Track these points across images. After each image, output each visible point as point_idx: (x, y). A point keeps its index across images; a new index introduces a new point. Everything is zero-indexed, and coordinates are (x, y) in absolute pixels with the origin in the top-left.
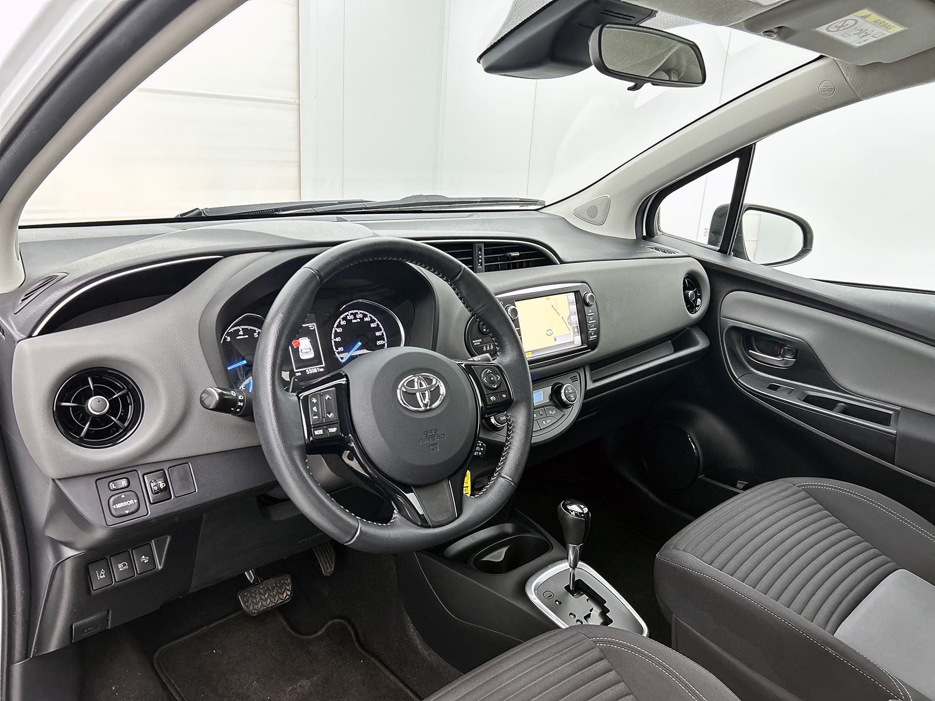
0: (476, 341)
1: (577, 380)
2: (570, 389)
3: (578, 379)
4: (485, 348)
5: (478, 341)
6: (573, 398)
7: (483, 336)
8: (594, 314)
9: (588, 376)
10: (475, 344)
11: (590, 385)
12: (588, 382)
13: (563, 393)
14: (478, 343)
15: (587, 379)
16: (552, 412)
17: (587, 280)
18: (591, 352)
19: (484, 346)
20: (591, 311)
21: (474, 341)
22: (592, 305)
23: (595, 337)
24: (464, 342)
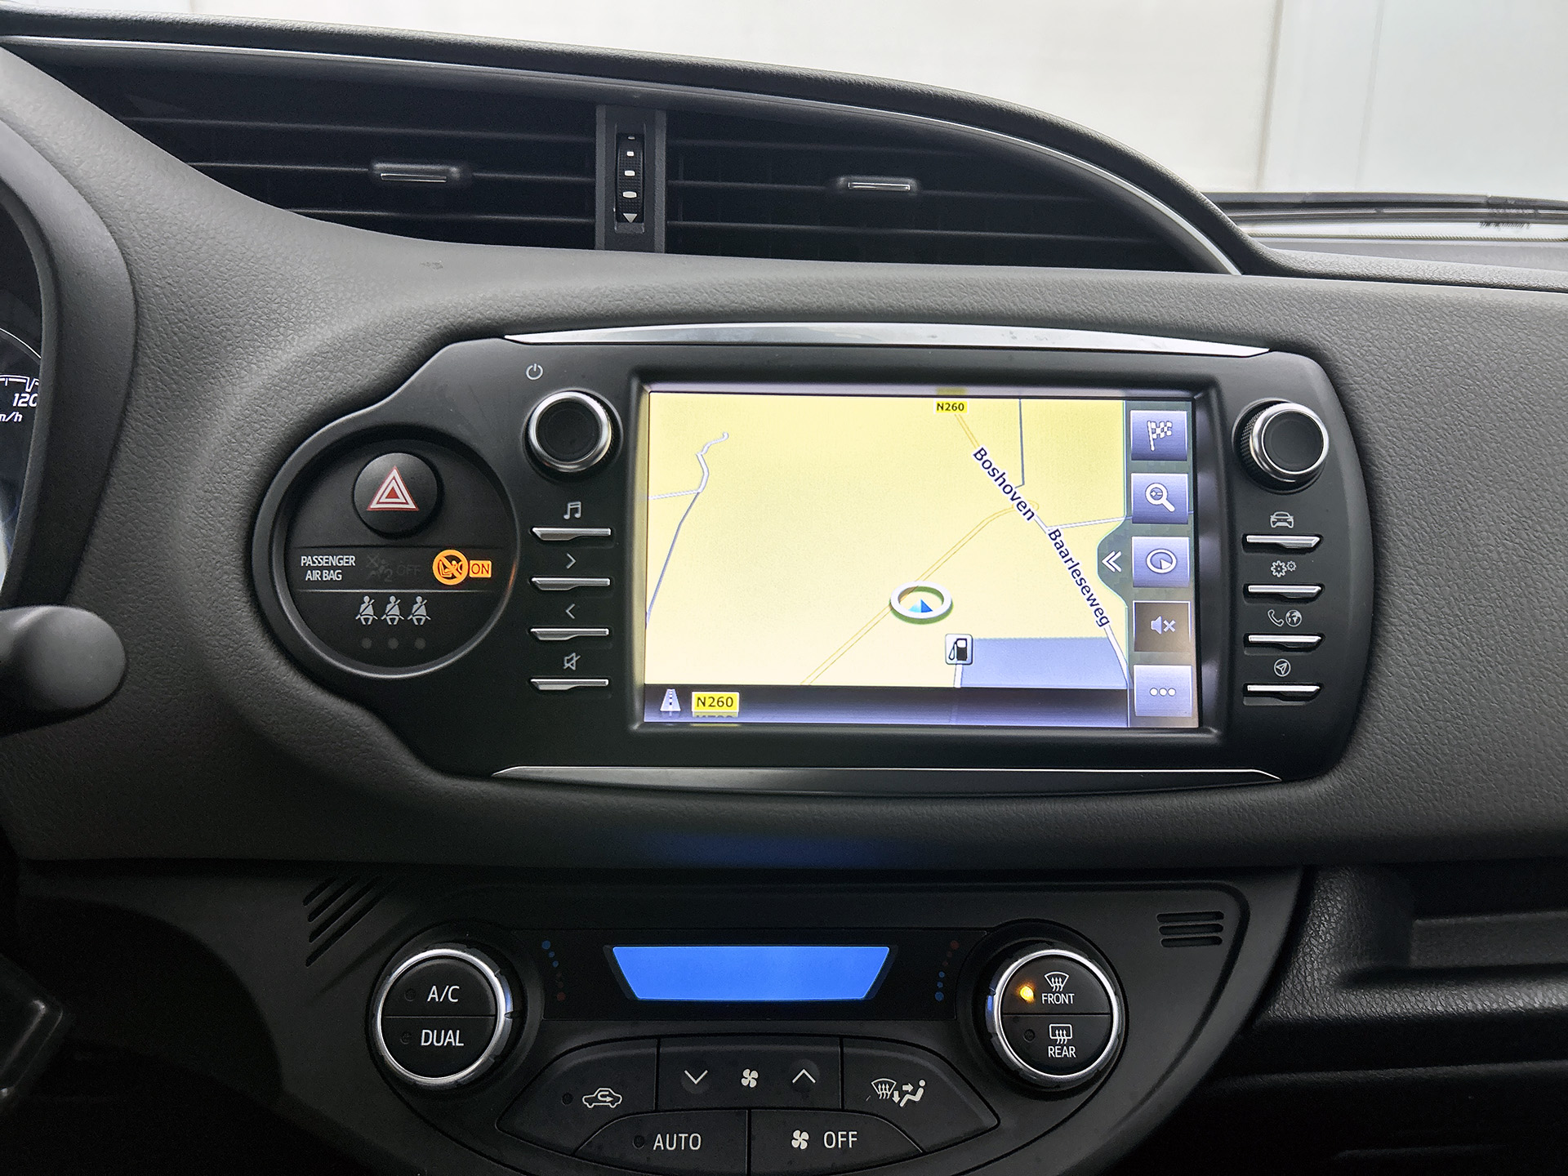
0: (323, 560)
1: (1217, 941)
2: (1057, 984)
3: (1227, 936)
4: (367, 611)
5: (334, 561)
6: (1070, 1047)
7: (371, 538)
8: (1313, 545)
9: (1321, 937)
10: (310, 577)
11: (1315, 991)
12: (1299, 971)
13: (996, 997)
14: (332, 571)
15: (1305, 954)
16: (899, 1088)
17: (1324, 339)
18: (1272, 784)
19: (366, 594)
20: (1285, 520)
21: (310, 557)
22: (1302, 481)
23: (1300, 695)
24: (240, 559)
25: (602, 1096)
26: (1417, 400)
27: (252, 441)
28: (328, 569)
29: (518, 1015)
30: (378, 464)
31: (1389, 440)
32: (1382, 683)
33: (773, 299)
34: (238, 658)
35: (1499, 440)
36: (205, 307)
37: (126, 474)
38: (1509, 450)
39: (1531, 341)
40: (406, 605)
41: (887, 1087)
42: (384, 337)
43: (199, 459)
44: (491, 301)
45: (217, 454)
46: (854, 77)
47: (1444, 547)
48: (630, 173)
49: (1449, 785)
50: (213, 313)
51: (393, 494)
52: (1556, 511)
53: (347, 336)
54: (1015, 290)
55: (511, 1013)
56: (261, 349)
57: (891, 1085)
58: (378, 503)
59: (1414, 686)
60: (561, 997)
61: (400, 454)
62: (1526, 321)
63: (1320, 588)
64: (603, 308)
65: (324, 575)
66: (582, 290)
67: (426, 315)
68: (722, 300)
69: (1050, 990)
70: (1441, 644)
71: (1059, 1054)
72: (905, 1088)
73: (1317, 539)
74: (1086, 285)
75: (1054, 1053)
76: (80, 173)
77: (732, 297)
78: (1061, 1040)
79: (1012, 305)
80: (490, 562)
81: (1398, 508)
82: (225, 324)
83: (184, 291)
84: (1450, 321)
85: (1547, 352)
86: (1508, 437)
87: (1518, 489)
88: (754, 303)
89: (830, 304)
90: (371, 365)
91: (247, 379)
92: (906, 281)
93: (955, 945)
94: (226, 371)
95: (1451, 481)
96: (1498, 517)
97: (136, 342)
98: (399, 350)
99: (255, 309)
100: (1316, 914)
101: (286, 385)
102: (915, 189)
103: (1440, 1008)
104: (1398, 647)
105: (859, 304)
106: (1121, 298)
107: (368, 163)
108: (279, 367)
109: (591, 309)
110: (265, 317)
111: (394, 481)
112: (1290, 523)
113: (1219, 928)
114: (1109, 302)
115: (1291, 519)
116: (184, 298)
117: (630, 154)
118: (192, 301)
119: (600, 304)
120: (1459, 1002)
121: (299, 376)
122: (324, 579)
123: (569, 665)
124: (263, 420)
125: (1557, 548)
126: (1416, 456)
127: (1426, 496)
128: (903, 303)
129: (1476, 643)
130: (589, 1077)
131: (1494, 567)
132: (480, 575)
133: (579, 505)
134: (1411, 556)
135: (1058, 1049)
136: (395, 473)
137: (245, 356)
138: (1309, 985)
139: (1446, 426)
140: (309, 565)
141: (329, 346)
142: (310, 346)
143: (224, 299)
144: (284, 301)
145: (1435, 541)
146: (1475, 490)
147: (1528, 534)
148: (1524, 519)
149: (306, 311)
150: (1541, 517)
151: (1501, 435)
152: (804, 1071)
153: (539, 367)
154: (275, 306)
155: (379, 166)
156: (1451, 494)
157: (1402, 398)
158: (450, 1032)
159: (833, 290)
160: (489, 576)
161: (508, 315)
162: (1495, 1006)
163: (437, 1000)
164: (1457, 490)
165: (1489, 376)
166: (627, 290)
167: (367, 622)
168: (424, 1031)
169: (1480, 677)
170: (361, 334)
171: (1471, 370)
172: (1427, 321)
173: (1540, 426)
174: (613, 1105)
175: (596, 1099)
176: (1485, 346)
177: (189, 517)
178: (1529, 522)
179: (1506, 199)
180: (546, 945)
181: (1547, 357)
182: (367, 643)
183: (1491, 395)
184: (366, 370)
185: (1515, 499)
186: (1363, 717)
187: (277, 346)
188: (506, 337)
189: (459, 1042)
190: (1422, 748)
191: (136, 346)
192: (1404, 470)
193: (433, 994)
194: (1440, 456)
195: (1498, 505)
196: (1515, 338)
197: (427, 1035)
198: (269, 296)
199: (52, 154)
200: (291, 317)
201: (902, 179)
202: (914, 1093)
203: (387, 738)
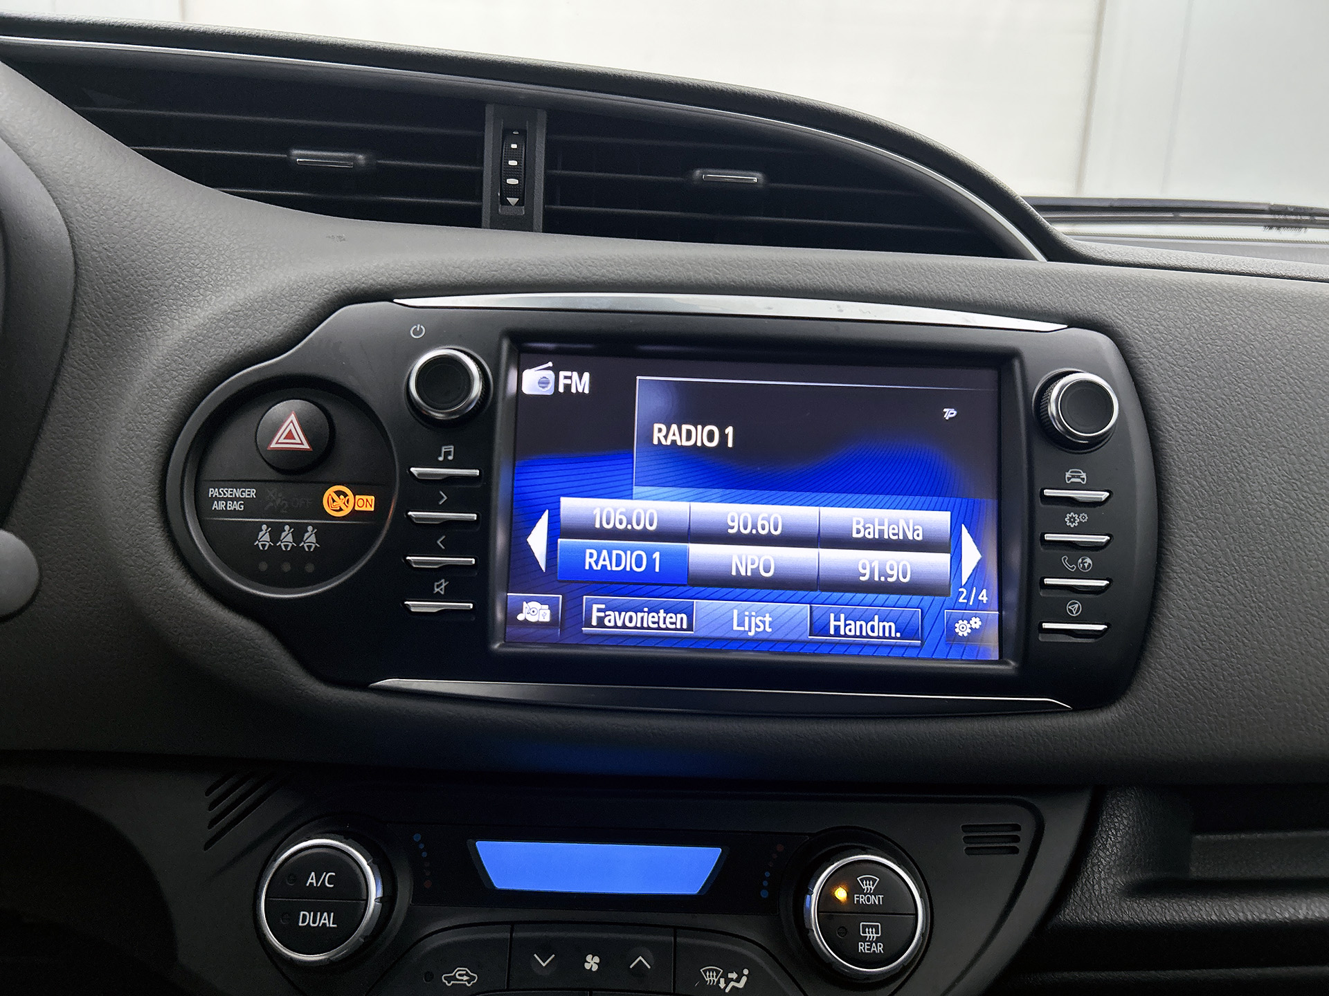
0: (228, 492)
1: (1015, 851)
2: (868, 886)
3: (1024, 846)
4: (264, 538)
6: (878, 944)
7: (271, 474)
8: (1103, 499)
9: (1108, 850)
10: (217, 507)
11: (1102, 899)
12: (1087, 880)
13: (814, 896)
14: (235, 502)
15: (1093, 865)
16: (725, 976)
17: (1116, 317)
18: (1064, 712)
19: (264, 523)
20: (1079, 477)
21: (217, 490)
22: (1095, 443)
23: (1090, 633)
24: (156, 490)
25: (460, 975)
26: (1199, 373)
27: (171, 387)
28: (232, 500)
29: (388, 900)
30: (279, 408)
31: (1173, 408)
32: (1164, 624)
33: (629, 272)
34: (151, 577)
35: (1273, 411)
36: (136, 269)
37: (60, 412)
38: (1281, 419)
39: (1302, 324)
40: (299, 533)
41: (715, 974)
42: (288, 298)
43: (125, 401)
44: (383, 270)
45: (140, 397)
46: (710, 84)
47: (1221, 504)
48: (513, 163)
49: (1224, 717)
50: (143, 275)
51: (290, 436)
52: (1322, 475)
53: (256, 297)
54: (843, 269)
55: (381, 898)
56: (184, 306)
57: (718, 972)
58: (277, 443)
59: (1193, 628)
60: (427, 884)
61: (298, 401)
62: (1297, 306)
63: (1109, 538)
64: (480, 277)
65: (228, 505)
66: (462, 261)
67: (326, 280)
68: (585, 273)
69: (861, 891)
70: (1218, 591)
71: (868, 949)
72: (730, 976)
73: (1107, 494)
74: (906, 266)
75: (864, 948)
76: (31, 152)
77: (594, 270)
78: (870, 937)
79: (840, 282)
80: (373, 497)
81: (1180, 469)
82: (153, 285)
83: (118, 256)
84: (1229, 304)
85: (1316, 333)
86: (1280, 408)
87: (1289, 454)
88: (613, 275)
89: (680, 278)
90: (276, 322)
91: (169, 332)
92: (748, 260)
93: (780, 848)
94: (152, 325)
95: (1228, 445)
96: (1270, 478)
97: (75, 299)
98: (301, 311)
99: (180, 272)
100: (1104, 829)
101: (202, 338)
102: (762, 180)
103: (1214, 917)
104: (1179, 592)
105: (705, 279)
106: (938, 279)
107: (286, 150)
108: (197, 323)
109: (470, 278)
110: (188, 280)
111: (291, 424)
112: (1083, 479)
113: (1016, 839)
114: (927, 281)
115: (1084, 475)
116: (118, 261)
117: (514, 146)
118: (124, 264)
119: (477, 274)
120: (1231, 912)
121: (214, 331)
122: (228, 509)
123: (438, 590)
124: (181, 369)
125: (1323, 508)
126: (1196, 422)
127: (1206, 458)
128: (744, 278)
129: (1249, 590)
130: (450, 957)
131: (1266, 523)
132: (364, 509)
133: (452, 448)
134: (1192, 511)
135: (868, 945)
136: (293, 417)
137: (169, 313)
138: (1097, 893)
139: (1224, 397)
140: (216, 496)
141: (241, 306)
142: (225, 305)
143: (153, 264)
144: (205, 266)
145: (1214, 498)
146: (1250, 454)
147: (1297, 495)
148: (1293, 481)
149: (223, 276)
150: (1309, 479)
151: (1274, 405)
152: (640, 958)
153: (422, 327)
154: (197, 270)
155: (296, 152)
156: (1228, 457)
157: (1186, 371)
158: (325, 914)
159: (683, 266)
160: (372, 509)
161: (397, 282)
162: (1264, 916)
163: (315, 885)
164: (1233, 454)
165: (1263, 353)
166: (502, 262)
167: (264, 548)
168: (302, 913)
169: (1253, 621)
170: (270, 296)
171: (1248, 348)
172: (1209, 305)
173: (1309, 398)
174: (469, 983)
175: (454, 978)
176: (1261, 328)
177: (114, 452)
178: (1298, 483)
179: (1287, 207)
180: (417, 837)
181: (1315, 338)
182: (263, 566)
183: (1266, 370)
184: (271, 327)
185: (1285, 463)
186: (1147, 654)
187: (197, 305)
188: (395, 300)
189: (333, 924)
190: (1199, 683)
191: (74, 302)
192: (1187, 435)
193: (312, 880)
194: (1219, 423)
195: (1270, 468)
196: (1288, 320)
197: (304, 916)
198: (192, 261)
199: (8, 135)
200: (211, 280)
201: (752, 173)
202: (738, 980)
203: (276, 651)
